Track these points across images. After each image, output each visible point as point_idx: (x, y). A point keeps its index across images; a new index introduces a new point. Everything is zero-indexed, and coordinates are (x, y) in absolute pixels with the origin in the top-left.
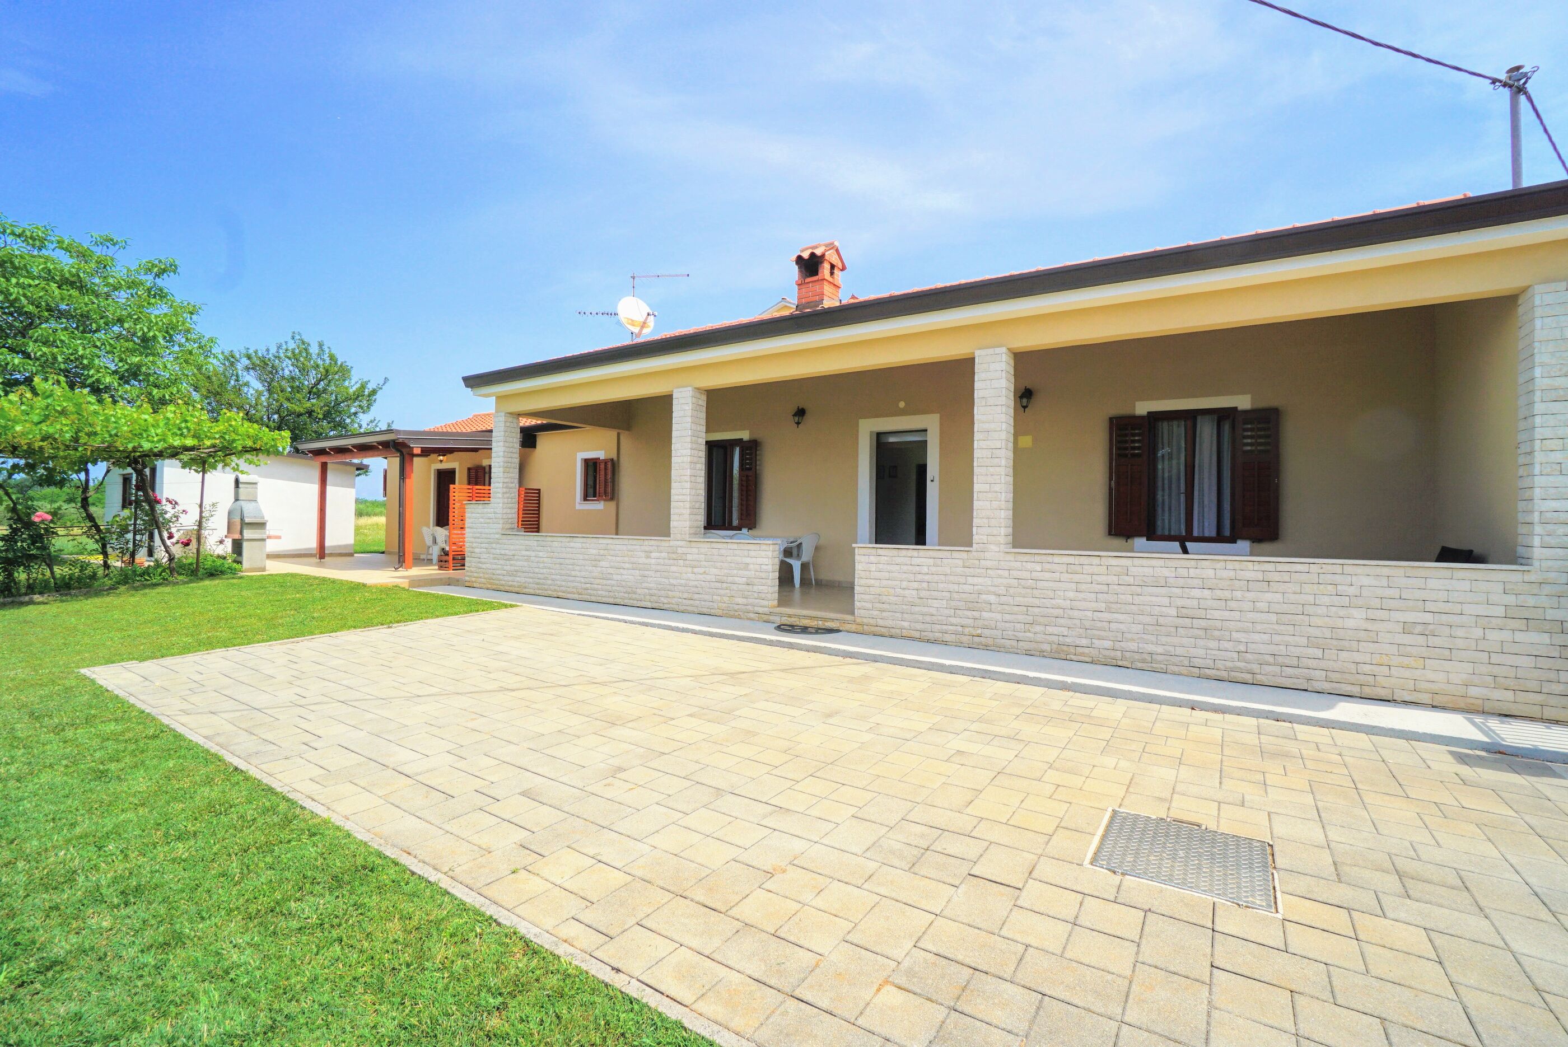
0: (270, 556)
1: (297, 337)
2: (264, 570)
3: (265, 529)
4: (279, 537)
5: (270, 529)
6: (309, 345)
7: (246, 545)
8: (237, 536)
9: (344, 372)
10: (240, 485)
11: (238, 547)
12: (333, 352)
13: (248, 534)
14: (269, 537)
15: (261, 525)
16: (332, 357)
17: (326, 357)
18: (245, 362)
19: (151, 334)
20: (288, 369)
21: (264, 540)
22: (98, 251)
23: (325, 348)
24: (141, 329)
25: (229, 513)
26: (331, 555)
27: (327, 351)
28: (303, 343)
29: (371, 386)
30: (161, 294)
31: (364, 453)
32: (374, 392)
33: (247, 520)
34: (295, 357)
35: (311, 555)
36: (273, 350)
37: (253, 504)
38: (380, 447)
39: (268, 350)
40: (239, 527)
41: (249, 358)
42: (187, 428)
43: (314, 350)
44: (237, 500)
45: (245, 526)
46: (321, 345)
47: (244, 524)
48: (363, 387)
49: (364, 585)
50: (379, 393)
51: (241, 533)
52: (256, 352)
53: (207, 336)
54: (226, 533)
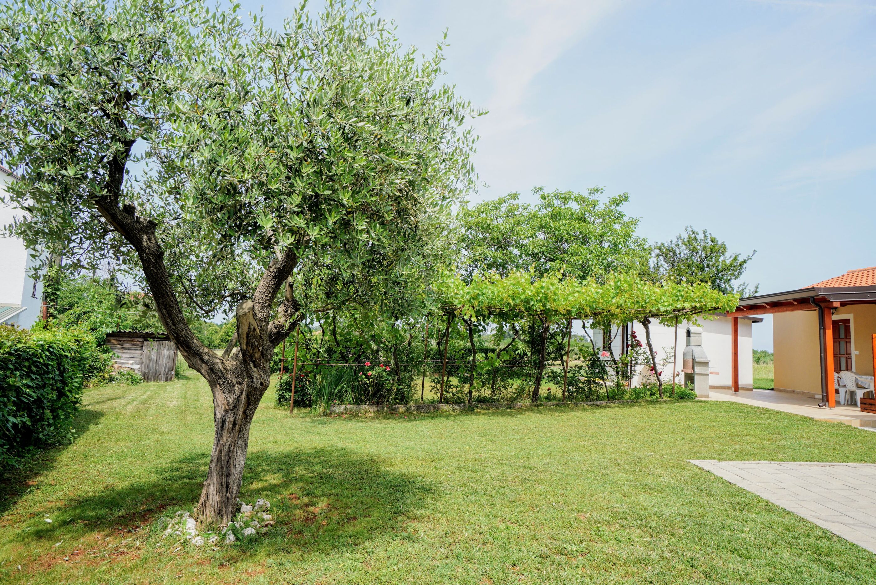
0: (712, 387)
1: (689, 229)
2: (708, 397)
3: (708, 366)
4: (718, 373)
5: (712, 367)
6: (697, 233)
7: (697, 378)
8: (690, 371)
9: (723, 248)
10: (691, 335)
11: (690, 378)
12: (713, 236)
13: (698, 370)
14: (711, 373)
15: (705, 364)
16: (713, 240)
17: (709, 240)
18: (657, 251)
19: (618, 241)
20: (683, 252)
21: (707, 375)
22: (592, 198)
23: (708, 234)
24: (614, 239)
25: (684, 354)
26: (743, 389)
27: (709, 236)
28: (694, 233)
29: (741, 259)
30: (621, 216)
31: (776, 309)
32: (745, 262)
33: (697, 360)
34: (688, 244)
35: (728, 388)
36: (675, 241)
37: (699, 348)
38: (796, 303)
39: (671, 241)
40: (691, 365)
41: (660, 249)
42: (682, 296)
43: (700, 237)
44: (688, 345)
45: (696, 365)
46: (705, 233)
47: (695, 363)
48: (736, 259)
49: (811, 419)
50: (749, 262)
51: (693, 369)
52: (663, 244)
53: (642, 238)
54: (682, 368)
